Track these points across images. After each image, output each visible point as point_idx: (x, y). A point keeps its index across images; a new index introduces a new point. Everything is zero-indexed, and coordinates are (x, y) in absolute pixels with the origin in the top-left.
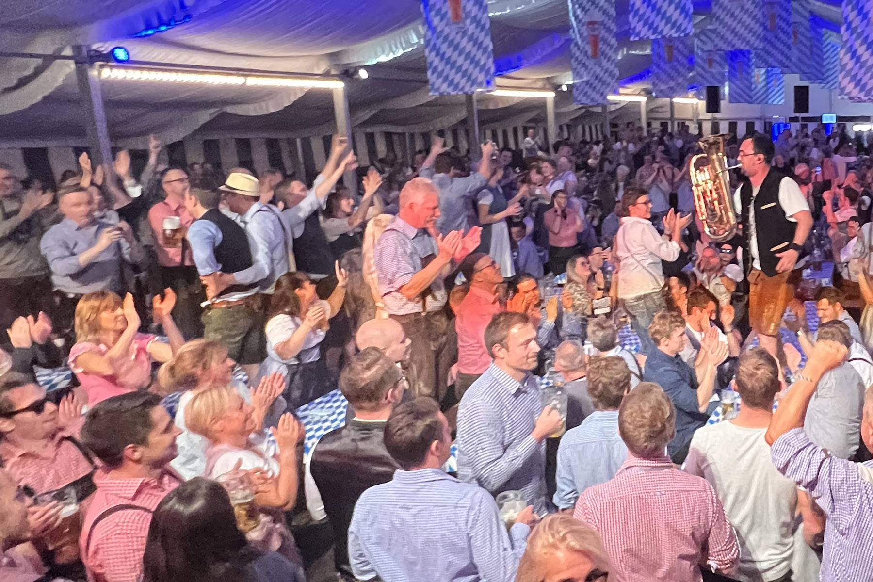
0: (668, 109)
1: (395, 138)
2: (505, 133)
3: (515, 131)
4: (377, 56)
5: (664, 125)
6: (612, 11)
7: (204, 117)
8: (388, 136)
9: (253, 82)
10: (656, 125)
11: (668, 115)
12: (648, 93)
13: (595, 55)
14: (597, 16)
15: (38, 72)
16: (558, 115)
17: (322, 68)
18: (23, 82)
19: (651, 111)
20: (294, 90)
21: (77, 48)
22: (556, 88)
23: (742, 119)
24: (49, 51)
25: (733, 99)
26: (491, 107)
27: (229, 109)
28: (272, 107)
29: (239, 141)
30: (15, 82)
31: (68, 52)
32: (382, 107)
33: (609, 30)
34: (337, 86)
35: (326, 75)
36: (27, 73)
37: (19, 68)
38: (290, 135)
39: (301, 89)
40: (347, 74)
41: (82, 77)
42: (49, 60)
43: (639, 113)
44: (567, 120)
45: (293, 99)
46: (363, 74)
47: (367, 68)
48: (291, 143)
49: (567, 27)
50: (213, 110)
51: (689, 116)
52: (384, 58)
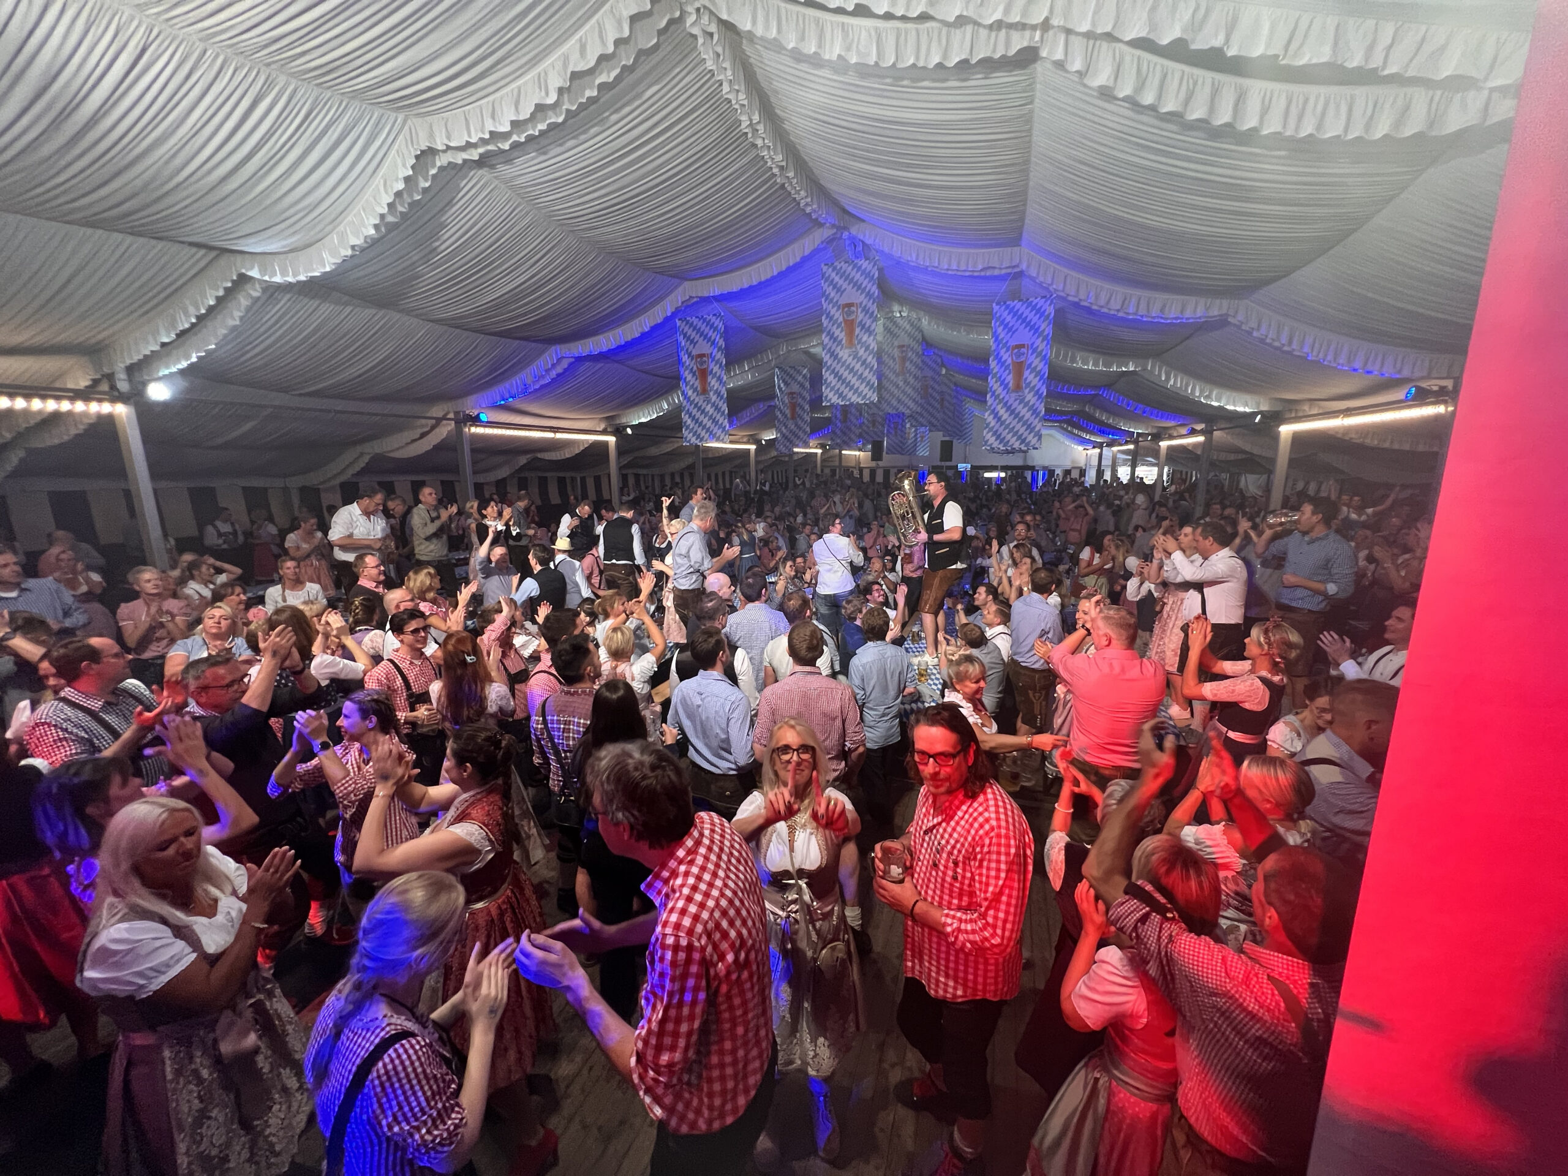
0: (837, 459)
1: (642, 478)
2: (716, 475)
3: (724, 473)
4: (639, 418)
5: (833, 472)
6: (807, 385)
7: (523, 460)
8: (637, 476)
9: (559, 436)
10: (827, 471)
11: (837, 463)
12: (823, 446)
13: (793, 418)
14: (795, 388)
15: (433, 428)
16: (757, 462)
17: (602, 427)
18: (423, 435)
19: (823, 461)
20: (583, 441)
21: (457, 413)
22: (757, 442)
23: (894, 467)
24: (440, 415)
25: (889, 452)
26: (710, 456)
27: (539, 455)
28: (567, 454)
29: (540, 478)
30: (418, 436)
31: (451, 416)
32: (637, 454)
33: (804, 398)
34: (611, 439)
35: (604, 432)
36: (426, 429)
37: (423, 426)
38: (573, 474)
39: (587, 441)
40: (618, 431)
41: (459, 432)
42: (439, 421)
43: (816, 462)
44: (761, 466)
45: (582, 448)
46: (629, 431)
47: (632, 427)
48: (573, 479)
49: (773, 396)
50: (529, 456)
51: (853, 464)
52: (643, 420)
